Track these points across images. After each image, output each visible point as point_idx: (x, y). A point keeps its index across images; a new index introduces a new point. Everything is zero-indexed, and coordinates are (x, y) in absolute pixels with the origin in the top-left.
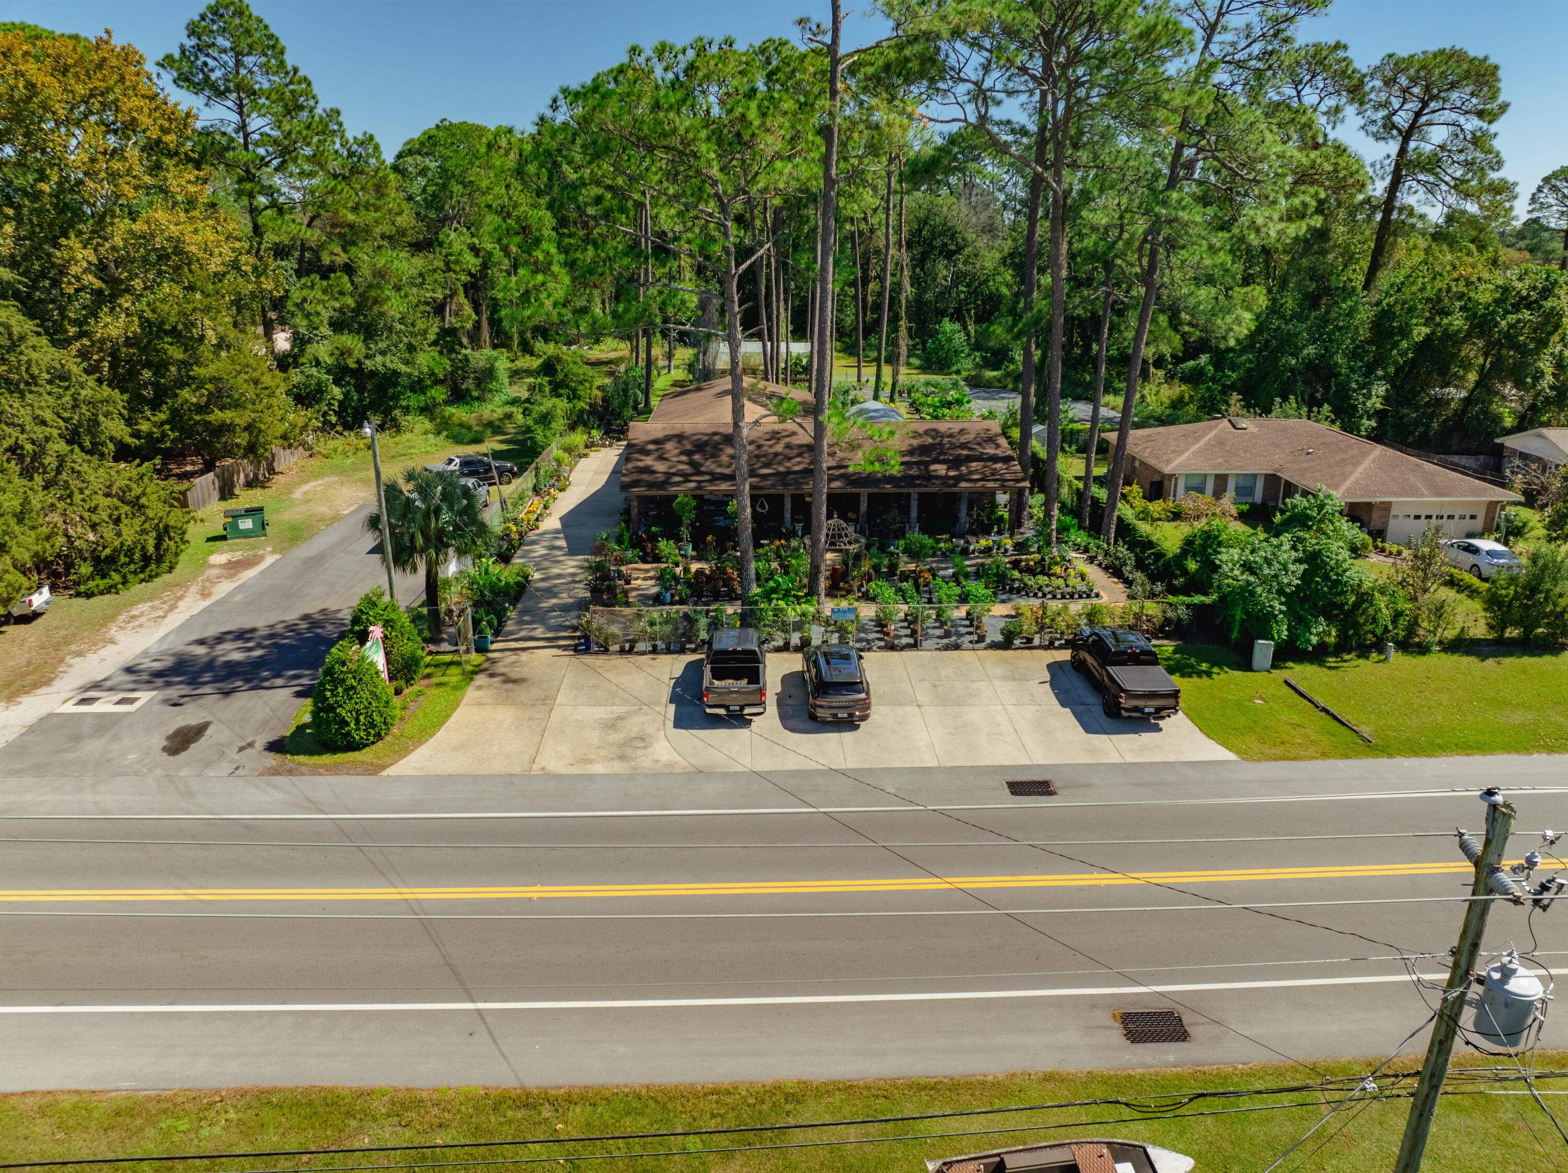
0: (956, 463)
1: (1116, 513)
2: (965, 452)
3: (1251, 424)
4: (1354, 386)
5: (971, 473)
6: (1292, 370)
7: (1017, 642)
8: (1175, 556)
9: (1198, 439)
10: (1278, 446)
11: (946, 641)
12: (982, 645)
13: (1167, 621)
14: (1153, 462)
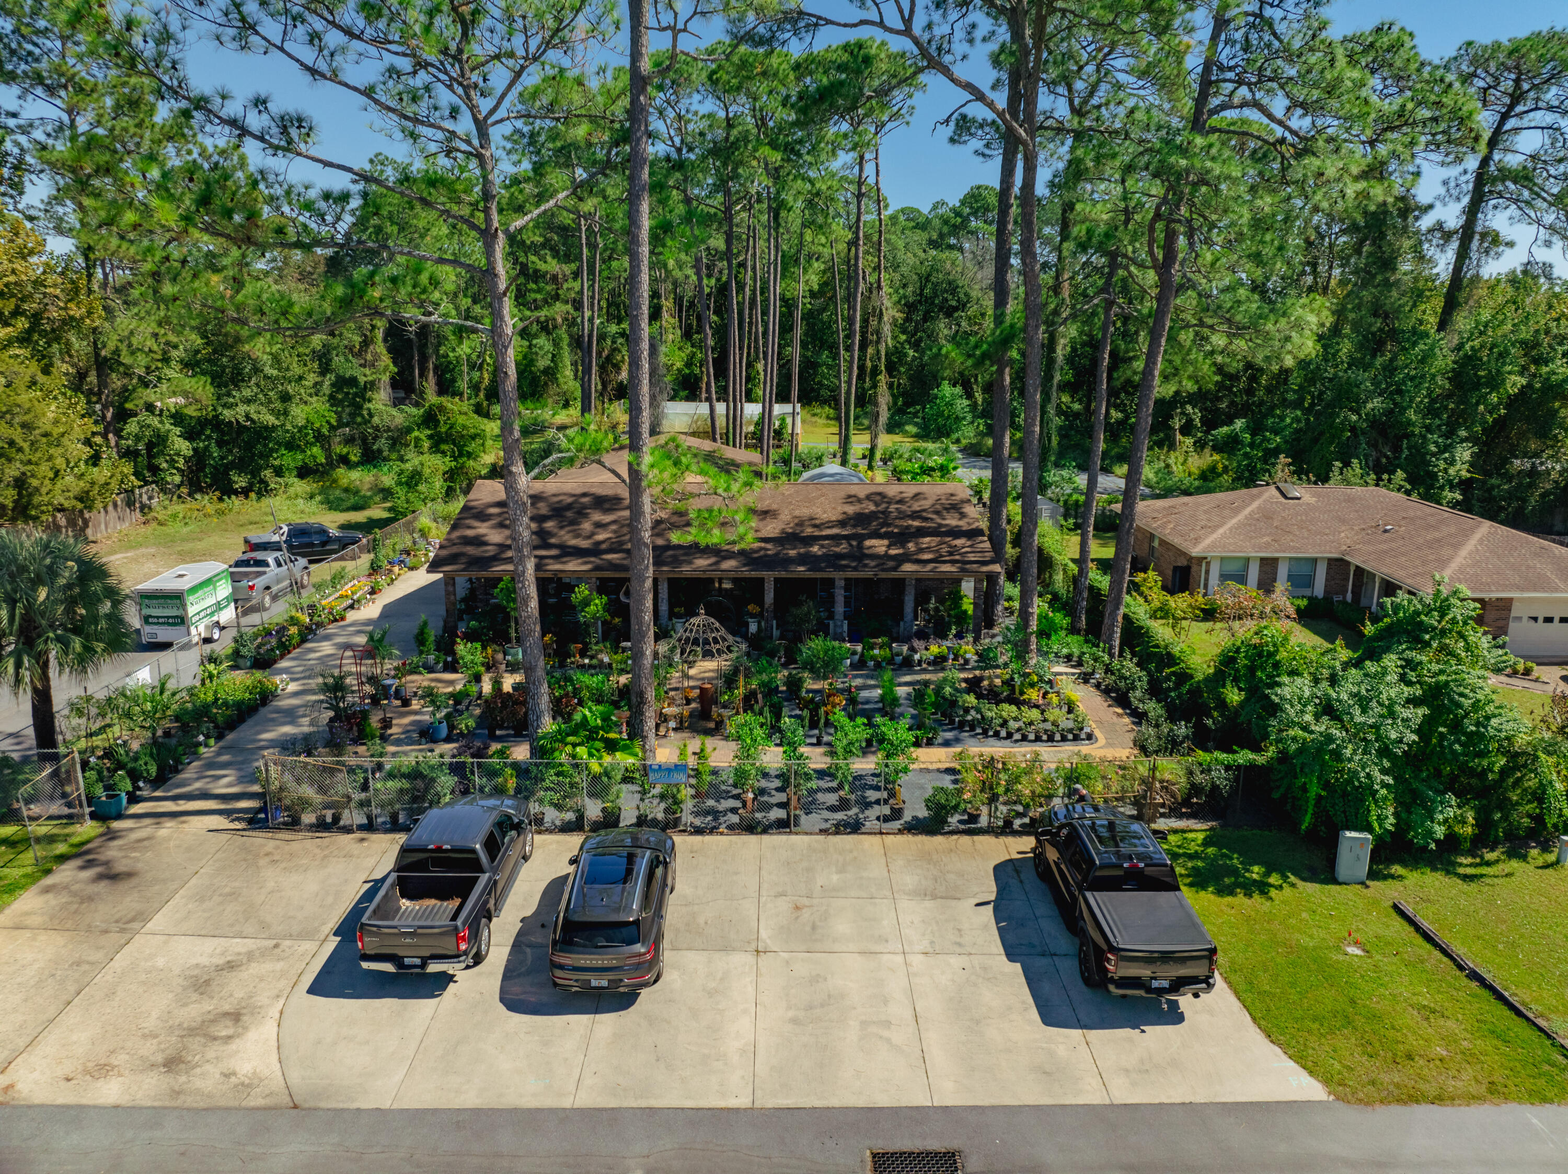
0: (901, 538)
1: (1123, 610)
2: (916, 523)
3: (1305, 493)
4: (1433, 448)
5: (921, 550)
6: (1353, 429)
7: (954, 820)
8: (1207, 679)
9: (1237, 511)
10: (1343, 521)
11: (840, 816)
12: (897, 825)
13: (1195, 789)
14: (1176, 541)
